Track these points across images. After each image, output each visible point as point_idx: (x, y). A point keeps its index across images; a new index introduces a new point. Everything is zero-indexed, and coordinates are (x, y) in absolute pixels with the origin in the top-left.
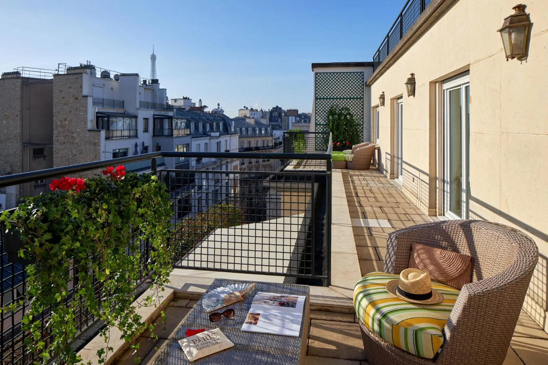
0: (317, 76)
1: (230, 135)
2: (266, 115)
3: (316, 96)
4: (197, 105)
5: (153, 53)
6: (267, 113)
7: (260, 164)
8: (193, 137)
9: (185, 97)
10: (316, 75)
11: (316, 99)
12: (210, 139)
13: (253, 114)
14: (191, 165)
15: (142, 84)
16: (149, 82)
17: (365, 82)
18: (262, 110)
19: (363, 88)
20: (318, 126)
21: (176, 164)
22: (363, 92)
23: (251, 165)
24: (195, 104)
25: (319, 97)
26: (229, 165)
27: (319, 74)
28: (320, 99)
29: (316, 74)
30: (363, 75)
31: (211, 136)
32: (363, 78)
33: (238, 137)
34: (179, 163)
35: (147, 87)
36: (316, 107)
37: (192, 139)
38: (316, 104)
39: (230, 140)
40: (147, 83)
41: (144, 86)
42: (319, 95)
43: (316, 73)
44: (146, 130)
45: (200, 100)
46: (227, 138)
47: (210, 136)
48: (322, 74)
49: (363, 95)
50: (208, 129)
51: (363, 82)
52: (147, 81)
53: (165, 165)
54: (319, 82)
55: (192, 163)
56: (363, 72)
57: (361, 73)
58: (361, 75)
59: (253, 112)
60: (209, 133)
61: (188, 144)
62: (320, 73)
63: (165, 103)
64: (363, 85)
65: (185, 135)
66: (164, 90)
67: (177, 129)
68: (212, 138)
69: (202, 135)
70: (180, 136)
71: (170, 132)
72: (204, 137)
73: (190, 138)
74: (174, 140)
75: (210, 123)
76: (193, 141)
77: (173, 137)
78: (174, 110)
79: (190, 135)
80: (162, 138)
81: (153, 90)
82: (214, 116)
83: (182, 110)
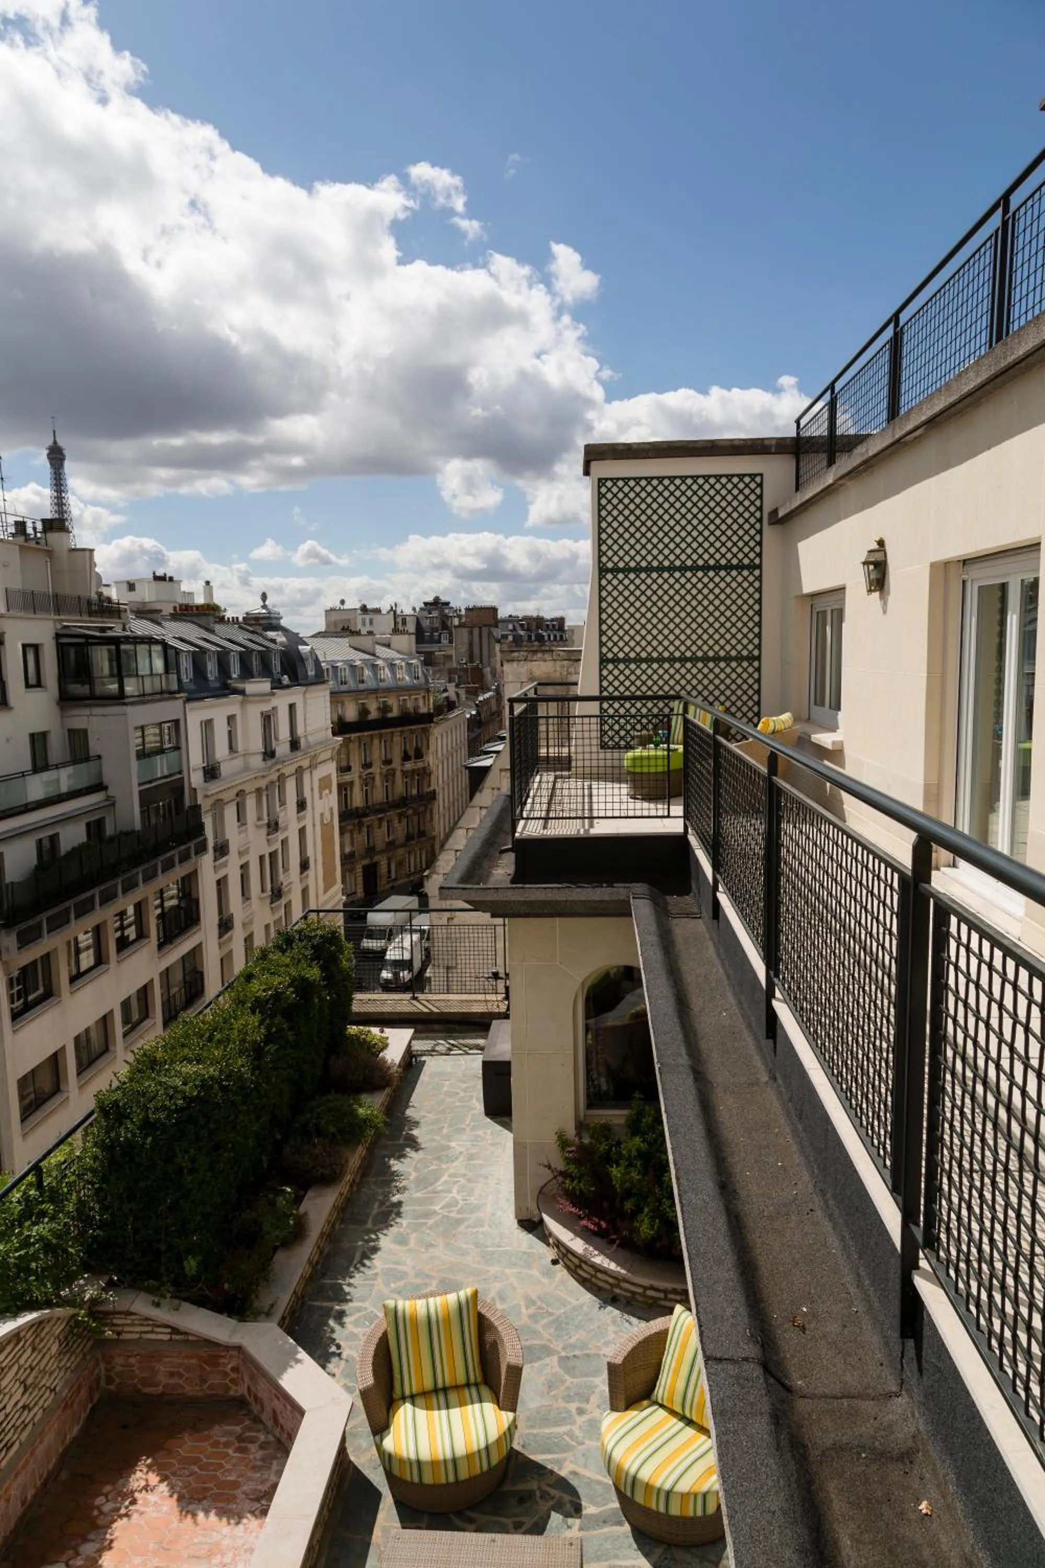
0: (603, 490)
1: (304, 689)
2: (404, 622)
3: (600, 562)
4: (200, 600)
5: (55, 442)
6: (408, 619)
7: (394, 770)
8: (188, 700)
9: (160, 573)
10: (599, 487)
11: (602, 571)
12: (243, 703)
13: (367, 622)
14: (190, 783)
15: (13, 535)
16: (35, 529)
17: (767, 509)
18: (393, 610)
19: (760, 532)
20: (610, 666)
21: (140, 785)
22: (760, 544)
23: (370, 770)
24: (191, 594)
25: (610, 565)
26: (306, 777)
27: (609, 484)
28: (615, 570)
29: (601, 482)
30: (760, 485)
31: (246, 692)
32: (760, 497)
33: (328, 692)
34: (150, 782)
35: (32, 544)
36: (601, 599)
37: (188, 706)
38: (601, 588)
39: (305, 703)
40: (30, 530)
41: (21, 539)
42: (610, 559)
43: (600, 480)
44: (34, 683)
45: (208, 583)
46: (295, 695)
47: (242, 692)
48: (620, 483)
49: (760, 555)
50: (235, 673)
51: (760, 509)
52: (29, 525)
53: (105, 788)
54: (609, 513)
55: (192, 780)
56: (761, 475)
57: (753, 476)
58: (753, 485)
59: (367, 617)
60: (240, 686)
61: (177, 722)
62: (615, 480)
63: (94, 596)
64: (760, 520)
65: (162, 693)
66: (87, 553)
67: (137, 675)
68: (250, 699)
69: (216, 689)
70: (147, 698)
71: (114, 687)
72: (225, 695)
73: (181, 701)
74: (129, 709)
75: (241, 653)
76: (191, 710)
77: (126, 701)
78: (123, 615)
79: (179, 692)
80: (90, 706)
81: (50, 553)
82: (253, 632)
83: (149, 616)
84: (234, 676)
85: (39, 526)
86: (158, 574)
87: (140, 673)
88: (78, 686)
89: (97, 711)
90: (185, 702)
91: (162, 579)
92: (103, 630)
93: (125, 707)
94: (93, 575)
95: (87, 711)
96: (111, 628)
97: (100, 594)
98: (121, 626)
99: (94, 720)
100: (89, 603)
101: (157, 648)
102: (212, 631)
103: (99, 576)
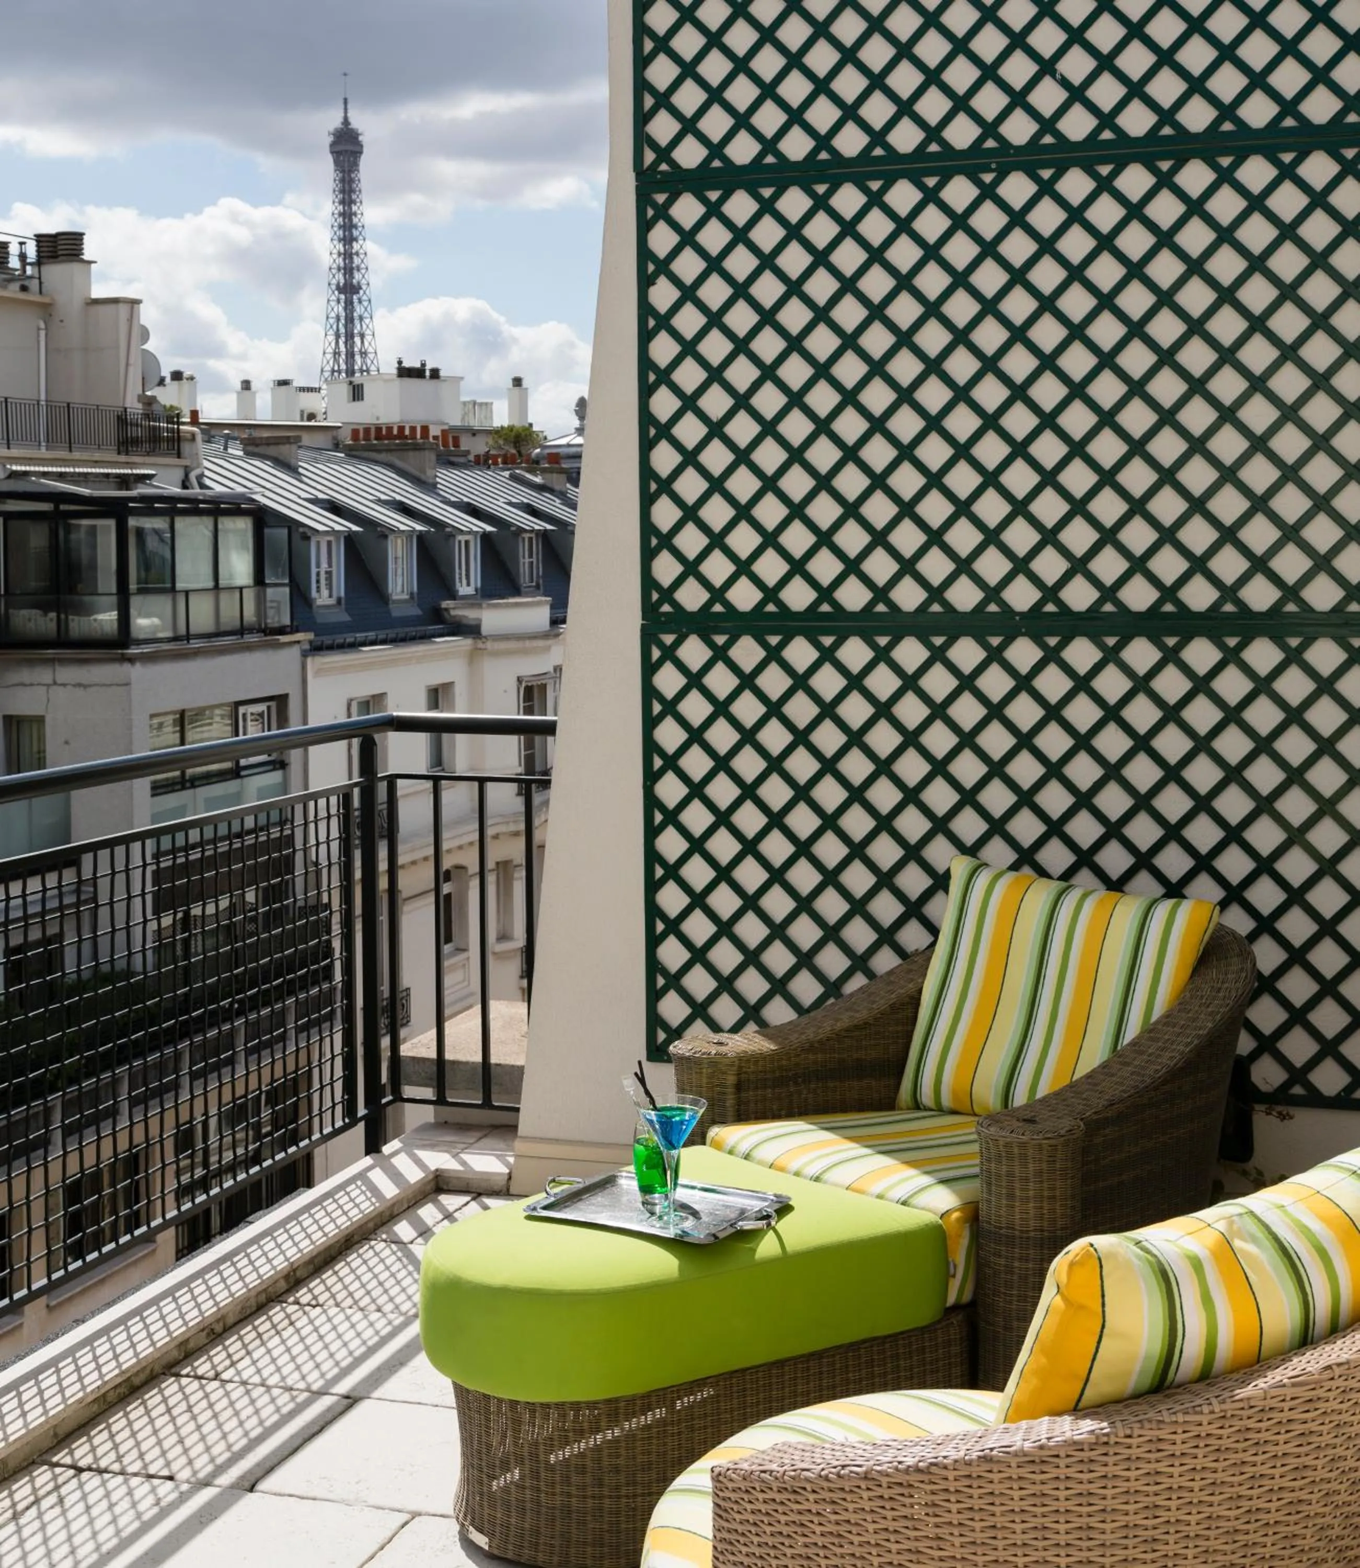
3: (642, 139)
5: (346, 121)
8: (317, 649)
9: (411, 362)
12: (473, 657)
16: (23, 257)
31: (485, 630)
35: (16, 290)
37: (313, 663)
45: (517, 382)
47: (472, 630)
52: (14, 249)
60: (470, 614)
61: (281, 701)
63: (134, 406)
65: (242, 631)
66: (123, 309)
67: (173, 590)
68: (489, 645)
69: (406, 621)
70: (195, 644)
71: (107, 618)
72: (425, 637)
73: (295, 651)
74: (136, 672)
75: (486, 538)
76: (318, 673)
77: (133, 651)
78: (186, 448)
79: (293, 629)
80: (51, 661)
81: (47, 310)
82: (540, 488)
83: (272, 451)
84: (464, 589)
85: (31, 251)
86: (406, 364)
87: (180, 585)
88: (35, 613)
89: (67, 674)
90: (305, 654)
91: (416, 373)
92: (124, 482)
93: (127, 666)
94: (135, 359)
95: (44, 675)
96: (143, 479)
97: (150, 402)
98: (179, 474)
99: (59, 693)
100: (122, 420)
101: (244, 525)
102: (429, 487)
103: (150, 360)
